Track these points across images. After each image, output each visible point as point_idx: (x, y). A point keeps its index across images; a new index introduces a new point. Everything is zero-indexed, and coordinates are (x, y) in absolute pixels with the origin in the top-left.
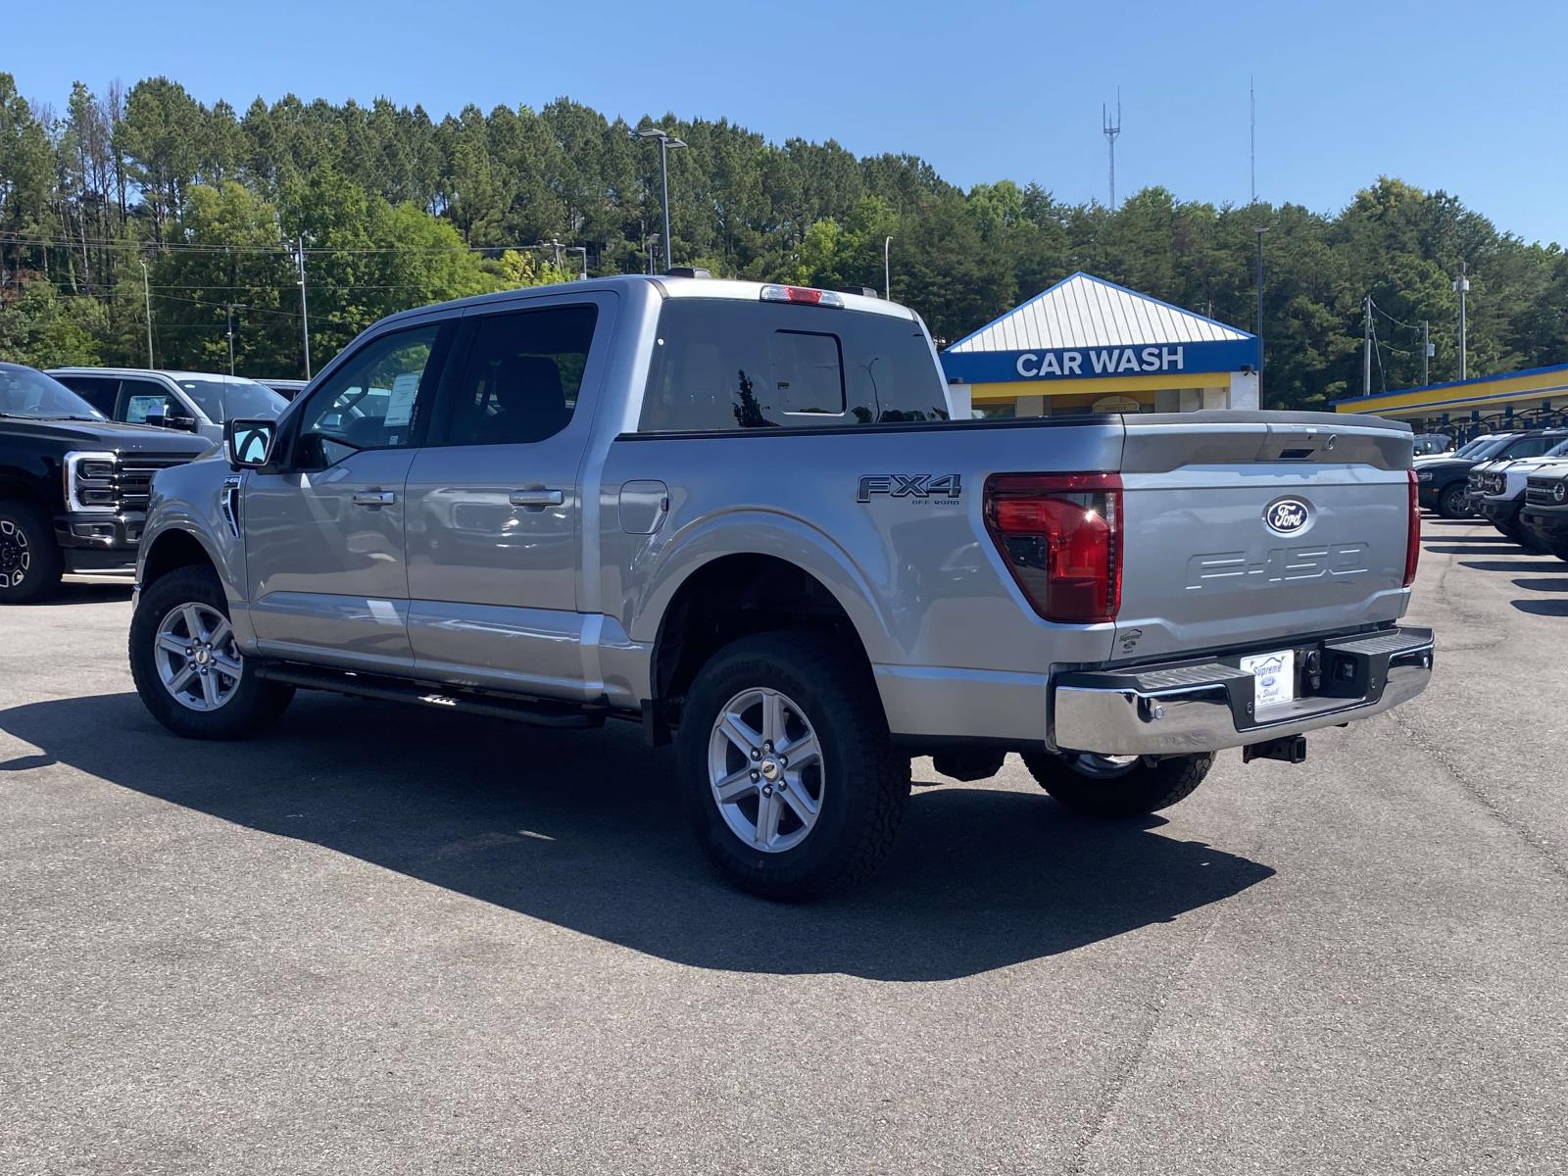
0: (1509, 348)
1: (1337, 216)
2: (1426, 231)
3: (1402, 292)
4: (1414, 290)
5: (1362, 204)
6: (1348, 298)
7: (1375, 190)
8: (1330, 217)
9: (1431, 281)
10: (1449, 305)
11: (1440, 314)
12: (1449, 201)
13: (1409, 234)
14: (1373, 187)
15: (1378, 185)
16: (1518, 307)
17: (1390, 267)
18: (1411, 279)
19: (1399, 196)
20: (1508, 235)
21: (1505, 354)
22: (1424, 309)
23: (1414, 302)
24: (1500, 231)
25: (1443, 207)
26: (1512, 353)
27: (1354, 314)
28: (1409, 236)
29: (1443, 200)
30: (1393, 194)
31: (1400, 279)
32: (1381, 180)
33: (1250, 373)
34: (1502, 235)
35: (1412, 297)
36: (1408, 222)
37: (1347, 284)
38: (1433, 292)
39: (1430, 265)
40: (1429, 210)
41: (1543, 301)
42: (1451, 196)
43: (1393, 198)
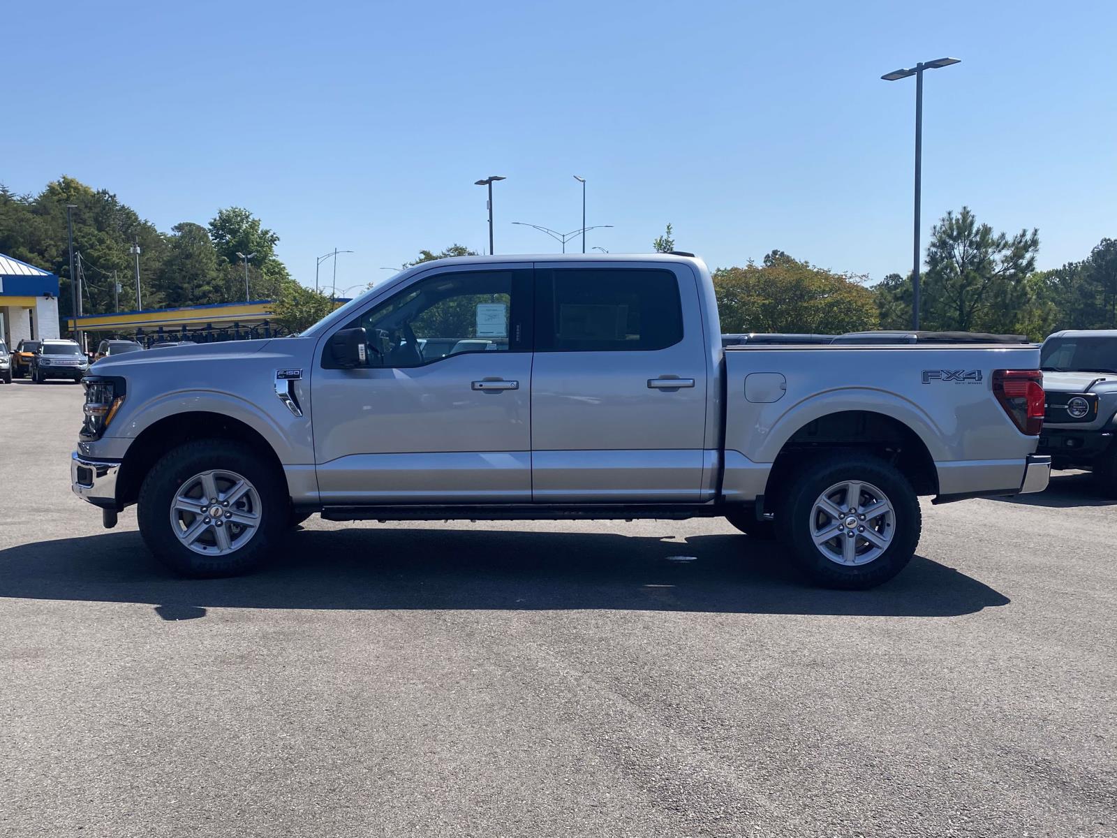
0: (154, 289)
1: (36, 197)
2: (97, 213)
3: (89, 251)
4: (95, 250)
5: (52, 190)
6: (54, 252)
7: (60, 184)
8: (31, 197)
9: (106, 245)
10: (118, 261)
11: (113, 266)
12: (111, 197)
13: (88, 215)
14: (59, 182)
15: (62, 180)
16: (157, 265)
17: (79, 234)
18: (93, 243)
19: (76, 189)
20: (146, 222)
21: (152, 293)
22: (103, 262)
23: (96, 257)
24: (142, 218)
25: (107, 200)
26: (155, 293)
27: (59, 262)
28: (87, 215)
29: (107, 195)
30: (72, 187)
31: (86, 242)
32: (64, 178)
33: (50, 298)
34: (143, 222)
35: (96, 254)
36: (86, 207)
37: (53, 243)
38: (108, 252)
39: (102, 235)
40: (99, 201)
41: (169, 263)
42: (112, 194)
43: (72, 190)
